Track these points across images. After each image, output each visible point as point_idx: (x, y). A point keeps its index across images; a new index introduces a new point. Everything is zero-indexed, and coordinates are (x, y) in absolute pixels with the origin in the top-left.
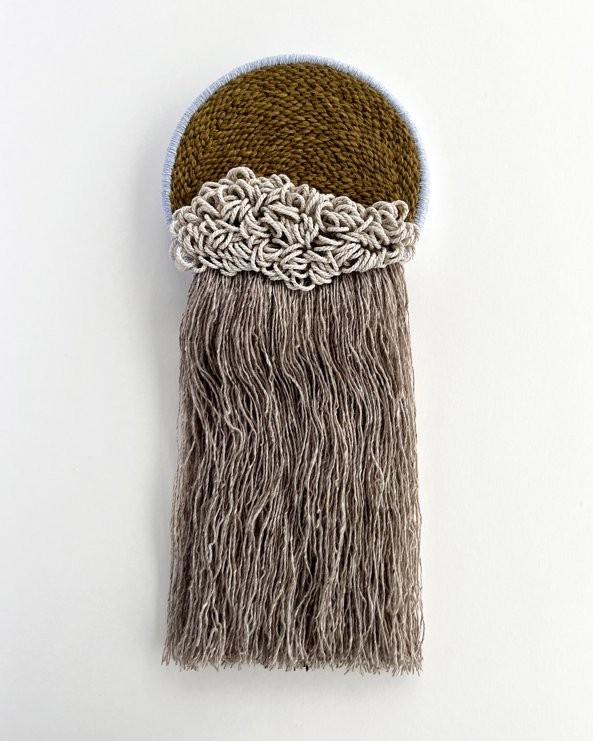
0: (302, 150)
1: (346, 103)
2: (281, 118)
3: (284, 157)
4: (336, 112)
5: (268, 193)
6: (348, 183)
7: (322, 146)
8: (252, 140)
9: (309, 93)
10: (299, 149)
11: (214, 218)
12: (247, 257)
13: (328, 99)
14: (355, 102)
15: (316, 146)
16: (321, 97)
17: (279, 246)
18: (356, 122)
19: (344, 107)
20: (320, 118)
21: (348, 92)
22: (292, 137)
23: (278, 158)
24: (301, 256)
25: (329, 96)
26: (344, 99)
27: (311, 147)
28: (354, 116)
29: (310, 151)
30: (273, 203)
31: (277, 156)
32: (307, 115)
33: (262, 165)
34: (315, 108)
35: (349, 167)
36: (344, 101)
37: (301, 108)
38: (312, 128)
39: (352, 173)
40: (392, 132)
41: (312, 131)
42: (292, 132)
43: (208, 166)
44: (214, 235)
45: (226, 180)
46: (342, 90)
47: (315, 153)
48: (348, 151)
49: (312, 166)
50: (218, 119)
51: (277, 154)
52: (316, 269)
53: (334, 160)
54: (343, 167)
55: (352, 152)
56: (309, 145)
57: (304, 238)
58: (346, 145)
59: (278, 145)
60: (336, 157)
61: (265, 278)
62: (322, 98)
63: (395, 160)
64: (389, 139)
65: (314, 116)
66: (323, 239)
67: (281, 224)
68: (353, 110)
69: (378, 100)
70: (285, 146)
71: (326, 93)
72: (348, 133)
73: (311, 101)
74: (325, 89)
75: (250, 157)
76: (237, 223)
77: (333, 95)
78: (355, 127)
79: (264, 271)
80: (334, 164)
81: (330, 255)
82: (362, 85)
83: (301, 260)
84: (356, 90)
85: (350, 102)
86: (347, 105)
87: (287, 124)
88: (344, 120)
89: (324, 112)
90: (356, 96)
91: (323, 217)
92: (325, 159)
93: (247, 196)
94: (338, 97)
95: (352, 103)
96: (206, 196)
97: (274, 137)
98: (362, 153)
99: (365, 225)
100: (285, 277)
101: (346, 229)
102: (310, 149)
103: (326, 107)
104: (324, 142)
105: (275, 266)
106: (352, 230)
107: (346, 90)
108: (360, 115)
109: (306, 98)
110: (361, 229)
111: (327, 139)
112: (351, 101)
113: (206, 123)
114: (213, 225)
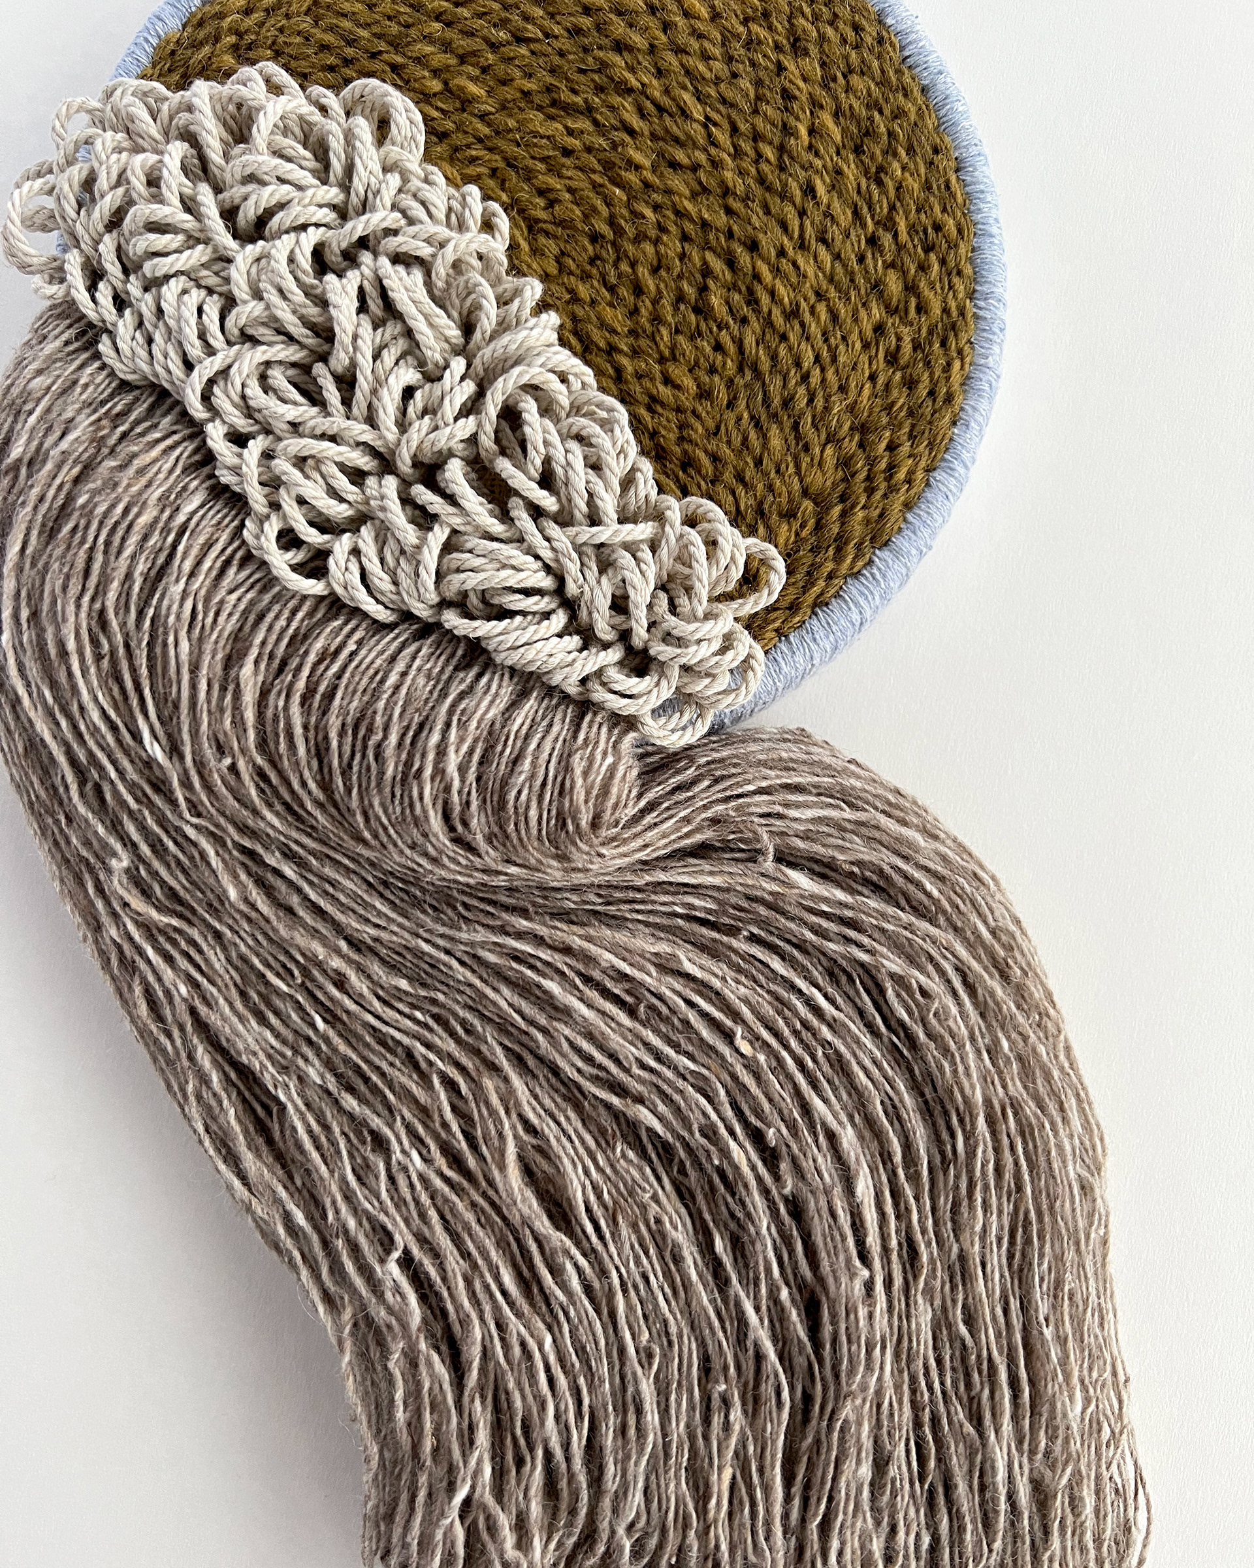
0: (625, 198)
1: (853, 166)
2: (639, 63)
3: (560, 176)
4: (803, 167)
6: (678, 387)
7: (689, 227)
8: (509, 60)
9: (773, 56)
10: (618, 186)
13: (812, 113)
14: (880, 183)
15: (672, 217)
16: (797, 93)
18: (839, 238)
19: (839, 172)
20: (747, 147)
21: (885, 138)
22: (627, 139)
23: (541, 166)
24: (354, 474)
25: (821, 107)
26: (858, 150)
27: (656, 208)
28: (844, 216)
29: (644, 217)
30: (400, 258)
31: (544, 160)
32: (718, 111)
33: (482, 153)
34: (756, 111)
35: (718, 347)
36: (851, 157)
37: (717, 81)
38: (702, 157)
39: (712, 370)
41: (695, 168)
42: (636, 122)
43: (329, 38)
45: (330, 99)
46: (871, 119)
47: (653, 233)
48: (752, 300)
49: (616, 265)
51: (546, 153)
52: (368, 547)
53: (690, 291)
54: (700, 335)
55: (757, 311)
56: (657, 197)
58: (757, 277)
59: (570, 132)
60: (703, 289)
61: (204, 456)
62: (795, 98)
63: (863, 429)
64: (892, 358)
65: (734, 130)
66: (455, 473)
68: (856, 197)
69: (950, 225)
70: (589, 149)
71: (819, 92)
72: (791, 252)
73: (758, 83)
74: (827, 81)
75: (466, 103)
77: (836, 115)
78: (823, 252)
79: (217, 432)
80: (682, 307)
81: (438, 536)
82: (936, 151)
83: (342, 482)
84: (910, 150)
85: (866, 173)
86: (851, 172)
87: (643, 93)
88: (810, 204)
89: (770, 143)
90: (896, 165)
91: (507, 411)
92: (668, 270)
94: (844, 131)
95: (868, 179)
97: (578, 100)
98: (784, 337)
99: (610, 532)
100: (257, 497)
101: (548, 502)
102: (648, 213)
103: (787, 130)
104: (705, 225)
105: (257, 444)
106: (564, 519)
107: (883, 129)
108: (864, 225)
109: (753, 64)
110: (586, 533)
111: (722, 220)
112: (873, 170)
114: (174, 183)
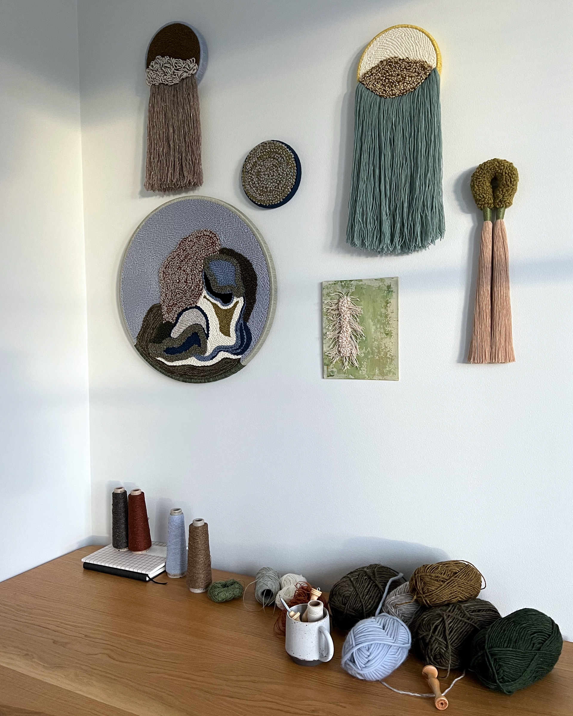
4: (181, 36)
5: (163, 61)
9: (175, 32)
11: (153, 70)
12: (159, 79)
16: (177, 33)
17: (166, 75)
18: (185, 38)
24: (171, 77)
25: (179, 32)
30: (165, 64)
40: (194, 39)
43: (152, 57)
45: (155, 60)
46: (182, 29)
57: (171, 72)
63: (194, 47)
69: (190, 30)
73: (175, 34)
74: (178, 30)
75: (160, 53)
79: (163, 82)
84: (185, 29)
88: (183, 38)
91: (175, 65)
93: (159, 63)
94: (181, 32)
95: (184, 33)
96: (151, 65)
103: (178, 35)
108: (186, 36)
114: (152, 73)
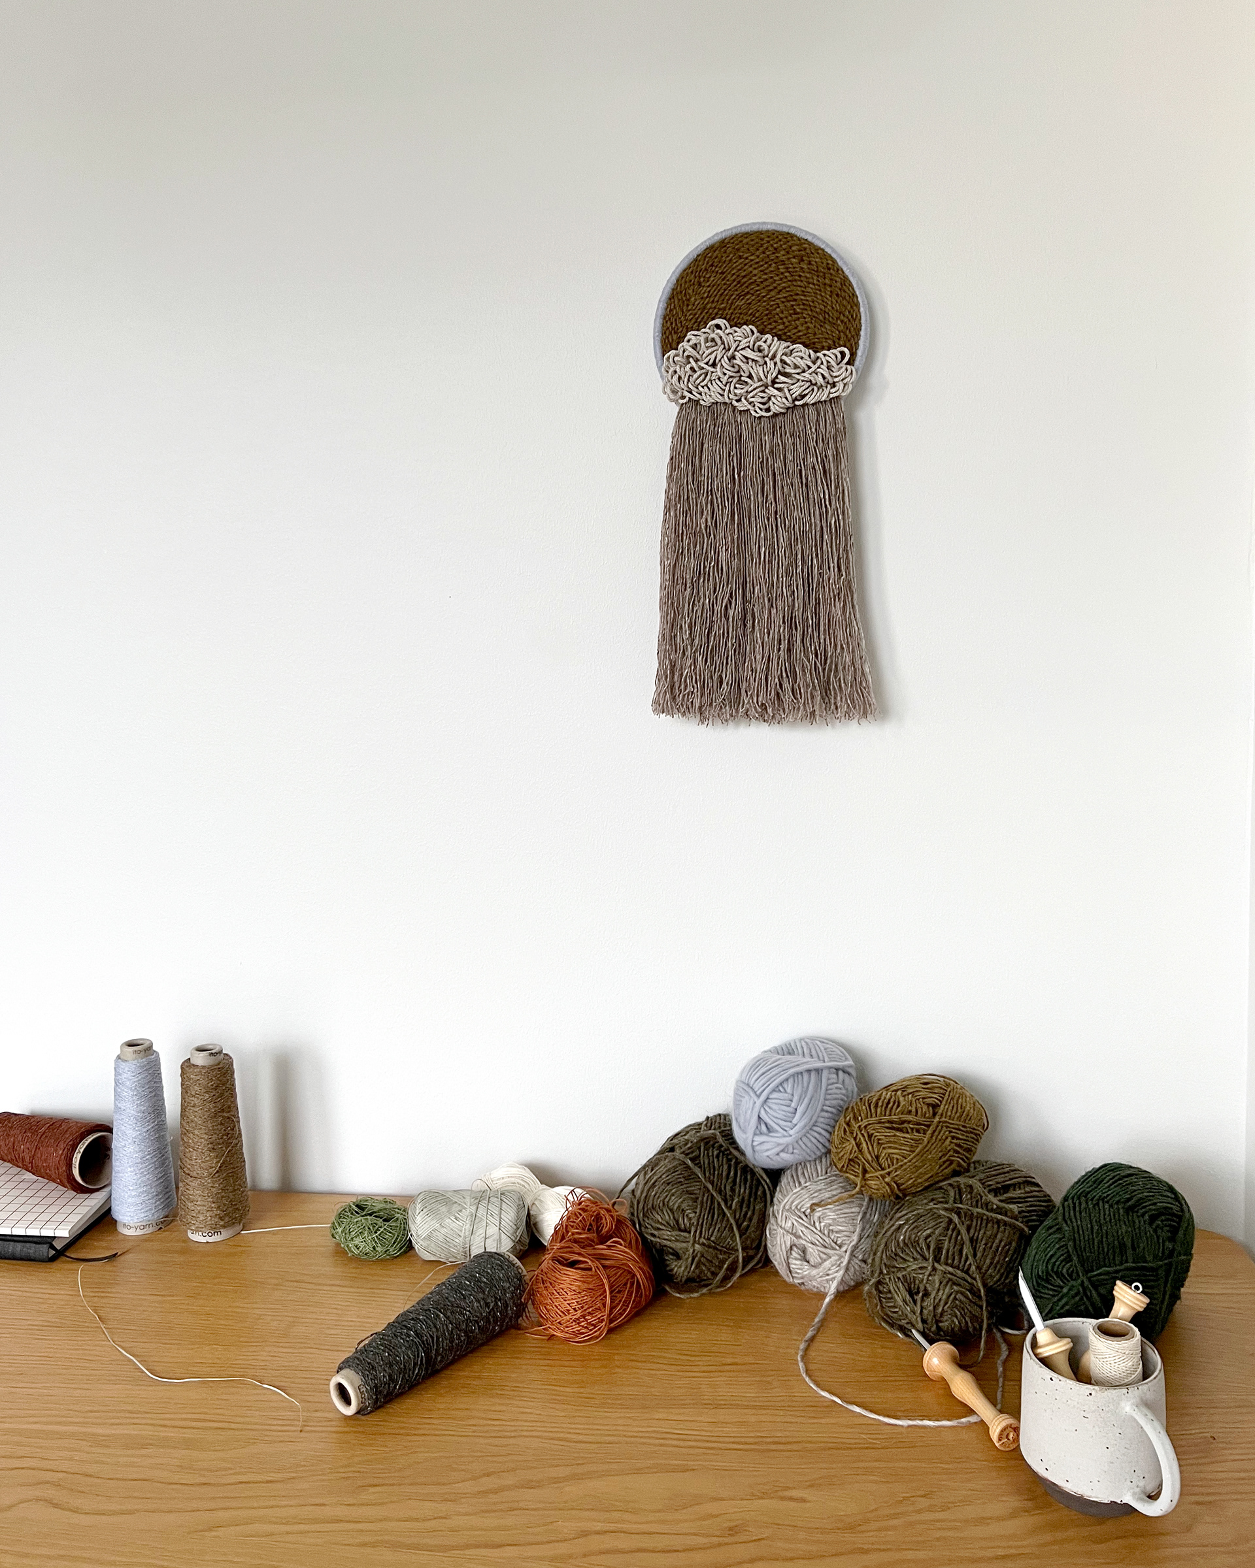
1: (804, 265)
3: (751, 310)
4: (795, 272)
5: (740, 341)
6: (802, 331)
7: (783, 300)
8: (726, 295)
9: (774, 256)
10: (764, 303)
12: (721, 392)
13: (789, 261)
14: (811, 264)
15: (778, 300)
16: (783, 259)
17: (746, 384)
18: (811, 280)
19: (802, 268)
20: (782, 277)
21: (806, 255)
22: (758, 293)
24: (763, 391)
25: (790, 258)
26: (802, 261)
27: (774, 301)
28: (809, 276)
30: (743, 349)
31: (746, 309)
32: (772, 274)
33: (734, 316)
34: (779, 269)
35: (804, 318)
36: (802, 263)
37: (767, 268)
38: (775, 285)
39: (806, 323)
40: (840, 289)
41: (775, 288)
42: (758, 288)
43: (691, 317)
44: (695, 376)
45: (706, 330)
47: (777, 307)
48: (804, 304)
49: (773, 318)
50: (700, 277)
51: (746, 307)
52: (775, 401)
53: (791, 312)
54: (799, 319)
55: (807, 306)
56: (772, 299)
57: (766, 377)
58: (802, 300)
59: (747, 300)
60: (793, 310)
61: (734, 408)
62: (784, 261)
64: (837, 295)
65: (777, 275)
66: (781, 378)
67: (749, 366)
68: (809, 270)
70: (754, 300)
71: (787, 256)
72: (804, 290)
73: (775, 263)
76: (714, 365)
77: (794, 258)
78: (810, 285)
79: (734, 403)
80: (792, 316)
81: (786, 390)
82: (817, 250)
83: (763, 394)
84: (812, 254)
87: (756, 282)
88: (802, 279)
89: (786, 273)
90: (812, 259)
91: (782, 360)
92: (785, 311)
93: (723, 343)
94: (798, 260)
96: (691, 343)
97: (744, 293)
98: (815, 307)
99: (814, 368)
100: (750, 407)
101: (798, 371)
102: (774, 304)
103: (787, 268)
104: (785, 297)
105: (743, 399)
106: (804, 371)
107: (804, 254)
108: (815, 275)
109: (772, 261)
110: (810, 371)
111: (787, 294)
112: (808, 263)
113: (691, 281)
114: (695, 366)
